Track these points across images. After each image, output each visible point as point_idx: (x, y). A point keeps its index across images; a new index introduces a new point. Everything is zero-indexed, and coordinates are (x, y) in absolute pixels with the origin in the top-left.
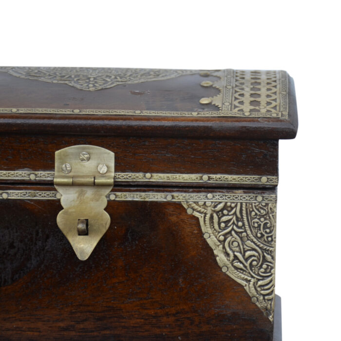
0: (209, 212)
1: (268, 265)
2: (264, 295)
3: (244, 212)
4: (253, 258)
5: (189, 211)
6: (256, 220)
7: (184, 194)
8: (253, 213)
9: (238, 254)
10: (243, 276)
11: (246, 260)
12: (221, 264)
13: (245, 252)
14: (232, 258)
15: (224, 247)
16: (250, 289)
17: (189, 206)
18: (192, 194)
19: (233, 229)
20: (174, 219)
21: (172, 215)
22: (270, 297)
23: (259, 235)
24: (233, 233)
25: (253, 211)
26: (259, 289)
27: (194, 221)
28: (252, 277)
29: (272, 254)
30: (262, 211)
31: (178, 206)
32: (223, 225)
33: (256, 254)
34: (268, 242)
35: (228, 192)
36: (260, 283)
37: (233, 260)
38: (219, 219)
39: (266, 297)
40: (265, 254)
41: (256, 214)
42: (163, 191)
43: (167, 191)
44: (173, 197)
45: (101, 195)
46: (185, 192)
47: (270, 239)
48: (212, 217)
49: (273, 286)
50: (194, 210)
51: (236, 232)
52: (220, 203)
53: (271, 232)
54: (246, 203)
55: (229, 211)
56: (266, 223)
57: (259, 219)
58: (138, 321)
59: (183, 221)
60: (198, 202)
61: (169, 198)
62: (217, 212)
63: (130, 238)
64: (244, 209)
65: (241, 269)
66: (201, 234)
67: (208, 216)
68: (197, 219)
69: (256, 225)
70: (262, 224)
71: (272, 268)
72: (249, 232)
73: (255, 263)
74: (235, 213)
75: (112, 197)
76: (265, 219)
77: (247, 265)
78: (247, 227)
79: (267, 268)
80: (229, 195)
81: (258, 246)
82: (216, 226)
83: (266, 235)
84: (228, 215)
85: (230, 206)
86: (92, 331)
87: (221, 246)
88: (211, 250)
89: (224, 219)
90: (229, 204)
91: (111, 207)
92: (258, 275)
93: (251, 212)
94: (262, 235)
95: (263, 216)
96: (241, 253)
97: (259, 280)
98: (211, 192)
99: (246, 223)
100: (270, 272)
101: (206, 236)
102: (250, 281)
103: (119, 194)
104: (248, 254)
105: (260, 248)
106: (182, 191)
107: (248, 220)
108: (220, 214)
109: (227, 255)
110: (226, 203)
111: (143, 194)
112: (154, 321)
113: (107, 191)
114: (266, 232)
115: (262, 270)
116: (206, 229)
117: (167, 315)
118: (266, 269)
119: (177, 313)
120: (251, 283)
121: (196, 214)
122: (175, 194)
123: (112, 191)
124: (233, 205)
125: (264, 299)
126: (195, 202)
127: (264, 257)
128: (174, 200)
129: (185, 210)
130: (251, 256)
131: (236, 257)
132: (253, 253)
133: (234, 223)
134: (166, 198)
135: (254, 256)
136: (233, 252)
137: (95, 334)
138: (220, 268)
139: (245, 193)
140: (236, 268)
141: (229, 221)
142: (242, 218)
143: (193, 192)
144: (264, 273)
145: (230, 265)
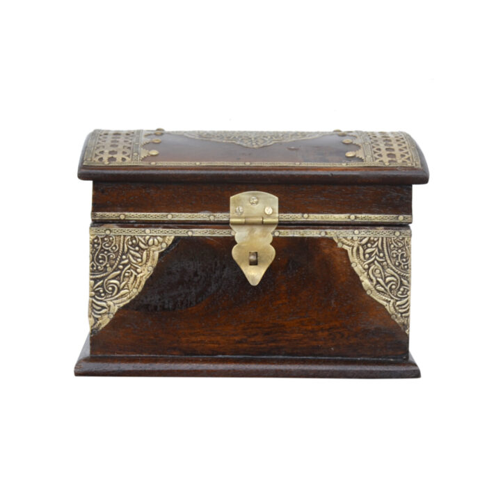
0: (356, 245)
1: (405, 289)
2: (402, 313)
3: (385, 245)
4: (392, 283)
5: (340, 245)
6: (395, 251)
7: (335, 231)
8: (392, 246)
9: (380, 280)
10: (384, 297)
11: (387, 284)
12: (366, 288)
13: (385, 278)
14: (375, 283)
15: (368, 274)
16: (390, 308)
17: (339, 240)
18: (342, 231)
19: (375, 259)
20: (327, 251)
21: (325, 248)
22: (407, 314)
23: (397, 264)
24: (376, 262)
25: (392, 244)
26: (397, 308)
27: (343, 253)
28: (392, 298)
29: (407, 279)
30: (400, 244)
31: (331, 241)
32: (367, 256)
33: (395, 280)
34: (405, 269)
35: (371, 229)
36: (398, 303)
37: (376, 285)
38: (364, 251)
39: (403, 315)
40: (402, 279)
41: (395, 247)
42: (318, 229)
43: (321, 229)
44: (326, 233)
45: (268, 232)
47: (406, 267)
48: (358, 250)
49: (409, 305)
50: (343, 243)
51: (378, 262)
52: (365, 237)
53: (407, 261)
54: (386, 238)
55: (372, 244)
56: (402, 255)
57: (397, 251)
58: (299, 335)
59: (334, 253)
60: (346, 237)
61: (323, 234)
62: (363, 246)
63: (291, 267)
64: (384, 242)
65: (382, 292)
66: (349, 263)
67: (355, 249)
68: (346, 251)
69: (395, 255)
70: (400, 255)
71: (408, 291)
72: (389, 261)
73: (394, 287)
74: (377, 246)
75: (277, 234)
76: (402, 251)
77: (388, 288)
78: (387, 257)
79: (404, 291)
80: (372, 231)
81: (396, 273)
82: (362, 257)
83: (403, 264)
84: (371, 247)
85: (373, 240)
86: (261, 344)
87: (366, 273)
88: (358, 277)
89: (369, 251)
90: (372, 238)
91: (276, 242)
92: (397, 296)
93: (390, 245)
94: (400, 264)
95: (400, 248)
96: (382, 278)
97: (397, 301)
98: (357, 229)
99: (386, 254)
100: (406, 294)
101: (353, 265)
102: (390, 301)
103: (282, 231)
104: (388, 279)
105: (399, 275)
106: (334, 229)
107: (388, 251)
108: (365, 246)
109: (371, 280)
110: (370, 238)
111: (302, 231)
112: (312, 335)
113: (273, 229)
114: (403, 262)
115: (400, 292)
116: (353, 259)
117: (322, 330)
119: (330, 329)
120: (391, 303)
121: (345, 247)
122: (328, 231)
123: (277, 229)
124: (376, 239)
125: (402, 316)
126: (344, 237)
127: (401, 281)
128: (327, 236)
129: (336, 244)
130: (390, 281)
131: (378, 282)
132: (393, 278)
133: (376, 254)
134: (320, 234)
135: (393, 281)
136: (376, 278)
137: (264, 346)
138: (365, 292)
139: (385, 229)
140: (379, 291)
141: (372, 252)
142: (383, 248)
143: (343, 229)
144: (401, 295)
145: (374, 289)
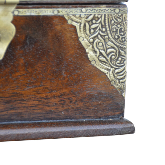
0: (83, 21)
1: (122, 58)
2: (119, 79)
3: (107, 21)
4: (112, 54)
5: (69, 22)
6: (115, 26)
7: (66, 9)
8: (113, 22)
9: (102, 51)
10: (105, 67)
11: (108, 55)
12: (91, 59)
13: (107, 49)
14: (98, 54)
15: (93, 47)
16: (110, 76)
17: (69, 18)
18: (72, 9)
19: (99, 34)
20: (58, 28)
21: (57, 25)
22: (124, 80)
23: (116, 37)
24: (99, 36)
25: (113, 20)
26: (116, 75)
27: (72, 29)
28: (112, 67)
29: (124, 49)
30: (119, 20)
31: (62, 19)
32: (92, 31)
33: (115, 51)
34: (123, 42)
35: (96, 7)
36: (117, 71)
37: (99, 56)
38: (90, 26)
39: (121, 81)
40: (120, 50)
41: (115, 22)
42: (51, 8)
43: (54, 7)
44: (58, 12)
45: (8, 11)
46: (67, 8)
47: (123, 39)
48: (85, 26)
49: (125, 72)
50: (72, 20)
51: (101, 36)
52: (91, 15)
53: (124, 34)
54: (108, 14)
55: (96, 21)
56: (121, 29)
57: (117, 26)
58: (35, 102)
59: (65, 29)
60: (75, 15)
61: (56, 13)
62: (89, 22)
63: (28, 42)
64: (106, 18)
65: (104, 62)
66: (77, 38)
67: (82, 25)
68: (75, 27)
69: (115, 30)
70: (119, 29)
71: (125, 60)
72: (110, 35)
73: (113, 57)
74: (101, 22)
75: (16, 13)
76: (121, 25)
77: (109, 59)
78: (108, 31)
79: (122, 60)
80: (96, 9)
81: (116, 45)
82: (88, 32)
83: (121, 37)
84: (96, 23)
85: (98, 17)
86: (2, 111)
87: (91, 46)
88: (84, 49)
89: (93, 26)
90: (96, 15)
91: (16, 20)
92: (116, 65)
93: (111, 21)
94: (119, 37)
95: (119, 23)
96: (104, 50)
97: (116, 69)
98: (85, 7)
99: (108, 29)
100: (123, 63)
101: (81, 39)
102: (110, 70)
103: (21, 10)
104: (109, 51)
105: (117, 46)
106: (64, 7)
107: (109, 27)
108: (91, 22)
109: (95, 52)
110: (95, 15)
111: (38, 10)
112: (45, 101)
113: (13, 8)
114: (121, 35)
115: (118, 62)
116: (81, 34)
117: (54, 97)
118: (120, 61)
119: (61, 95)
120: (111, 71)
121: (74, 24)
122: (60, 9)
123: (17, 8)
124: (99, 16)
125: (119, 82)
126: (73, 15)
127: (119, 52)
128: (59, 14)
129: (66, 21)
130: (111, 52)
131: (101, 54)
132: (112, 50)
133: (100, 29)
134: (53, 13)
135: (113, 52)
136: (99, 50)
137: (5, 113)
138: (90, 62)
139: (107, 7)
140: (101, 61)
141: (96, 28)
142: (105, 25)
143: (72, 7)
144: (119, 64)
145: (97, 60)
